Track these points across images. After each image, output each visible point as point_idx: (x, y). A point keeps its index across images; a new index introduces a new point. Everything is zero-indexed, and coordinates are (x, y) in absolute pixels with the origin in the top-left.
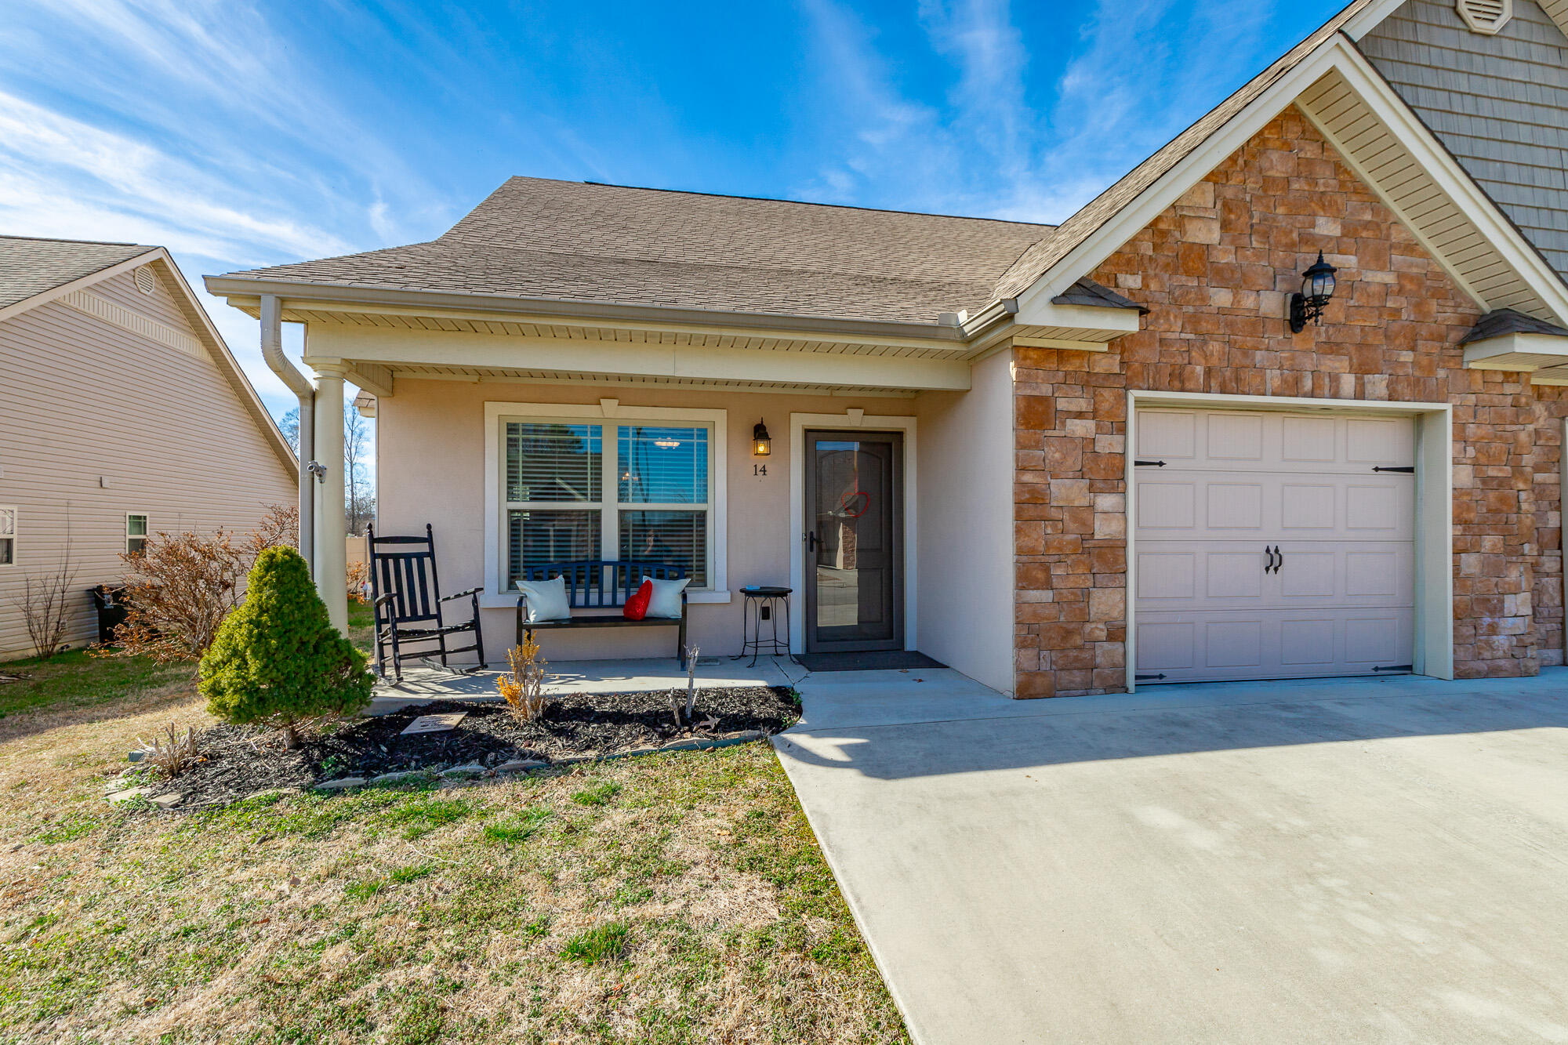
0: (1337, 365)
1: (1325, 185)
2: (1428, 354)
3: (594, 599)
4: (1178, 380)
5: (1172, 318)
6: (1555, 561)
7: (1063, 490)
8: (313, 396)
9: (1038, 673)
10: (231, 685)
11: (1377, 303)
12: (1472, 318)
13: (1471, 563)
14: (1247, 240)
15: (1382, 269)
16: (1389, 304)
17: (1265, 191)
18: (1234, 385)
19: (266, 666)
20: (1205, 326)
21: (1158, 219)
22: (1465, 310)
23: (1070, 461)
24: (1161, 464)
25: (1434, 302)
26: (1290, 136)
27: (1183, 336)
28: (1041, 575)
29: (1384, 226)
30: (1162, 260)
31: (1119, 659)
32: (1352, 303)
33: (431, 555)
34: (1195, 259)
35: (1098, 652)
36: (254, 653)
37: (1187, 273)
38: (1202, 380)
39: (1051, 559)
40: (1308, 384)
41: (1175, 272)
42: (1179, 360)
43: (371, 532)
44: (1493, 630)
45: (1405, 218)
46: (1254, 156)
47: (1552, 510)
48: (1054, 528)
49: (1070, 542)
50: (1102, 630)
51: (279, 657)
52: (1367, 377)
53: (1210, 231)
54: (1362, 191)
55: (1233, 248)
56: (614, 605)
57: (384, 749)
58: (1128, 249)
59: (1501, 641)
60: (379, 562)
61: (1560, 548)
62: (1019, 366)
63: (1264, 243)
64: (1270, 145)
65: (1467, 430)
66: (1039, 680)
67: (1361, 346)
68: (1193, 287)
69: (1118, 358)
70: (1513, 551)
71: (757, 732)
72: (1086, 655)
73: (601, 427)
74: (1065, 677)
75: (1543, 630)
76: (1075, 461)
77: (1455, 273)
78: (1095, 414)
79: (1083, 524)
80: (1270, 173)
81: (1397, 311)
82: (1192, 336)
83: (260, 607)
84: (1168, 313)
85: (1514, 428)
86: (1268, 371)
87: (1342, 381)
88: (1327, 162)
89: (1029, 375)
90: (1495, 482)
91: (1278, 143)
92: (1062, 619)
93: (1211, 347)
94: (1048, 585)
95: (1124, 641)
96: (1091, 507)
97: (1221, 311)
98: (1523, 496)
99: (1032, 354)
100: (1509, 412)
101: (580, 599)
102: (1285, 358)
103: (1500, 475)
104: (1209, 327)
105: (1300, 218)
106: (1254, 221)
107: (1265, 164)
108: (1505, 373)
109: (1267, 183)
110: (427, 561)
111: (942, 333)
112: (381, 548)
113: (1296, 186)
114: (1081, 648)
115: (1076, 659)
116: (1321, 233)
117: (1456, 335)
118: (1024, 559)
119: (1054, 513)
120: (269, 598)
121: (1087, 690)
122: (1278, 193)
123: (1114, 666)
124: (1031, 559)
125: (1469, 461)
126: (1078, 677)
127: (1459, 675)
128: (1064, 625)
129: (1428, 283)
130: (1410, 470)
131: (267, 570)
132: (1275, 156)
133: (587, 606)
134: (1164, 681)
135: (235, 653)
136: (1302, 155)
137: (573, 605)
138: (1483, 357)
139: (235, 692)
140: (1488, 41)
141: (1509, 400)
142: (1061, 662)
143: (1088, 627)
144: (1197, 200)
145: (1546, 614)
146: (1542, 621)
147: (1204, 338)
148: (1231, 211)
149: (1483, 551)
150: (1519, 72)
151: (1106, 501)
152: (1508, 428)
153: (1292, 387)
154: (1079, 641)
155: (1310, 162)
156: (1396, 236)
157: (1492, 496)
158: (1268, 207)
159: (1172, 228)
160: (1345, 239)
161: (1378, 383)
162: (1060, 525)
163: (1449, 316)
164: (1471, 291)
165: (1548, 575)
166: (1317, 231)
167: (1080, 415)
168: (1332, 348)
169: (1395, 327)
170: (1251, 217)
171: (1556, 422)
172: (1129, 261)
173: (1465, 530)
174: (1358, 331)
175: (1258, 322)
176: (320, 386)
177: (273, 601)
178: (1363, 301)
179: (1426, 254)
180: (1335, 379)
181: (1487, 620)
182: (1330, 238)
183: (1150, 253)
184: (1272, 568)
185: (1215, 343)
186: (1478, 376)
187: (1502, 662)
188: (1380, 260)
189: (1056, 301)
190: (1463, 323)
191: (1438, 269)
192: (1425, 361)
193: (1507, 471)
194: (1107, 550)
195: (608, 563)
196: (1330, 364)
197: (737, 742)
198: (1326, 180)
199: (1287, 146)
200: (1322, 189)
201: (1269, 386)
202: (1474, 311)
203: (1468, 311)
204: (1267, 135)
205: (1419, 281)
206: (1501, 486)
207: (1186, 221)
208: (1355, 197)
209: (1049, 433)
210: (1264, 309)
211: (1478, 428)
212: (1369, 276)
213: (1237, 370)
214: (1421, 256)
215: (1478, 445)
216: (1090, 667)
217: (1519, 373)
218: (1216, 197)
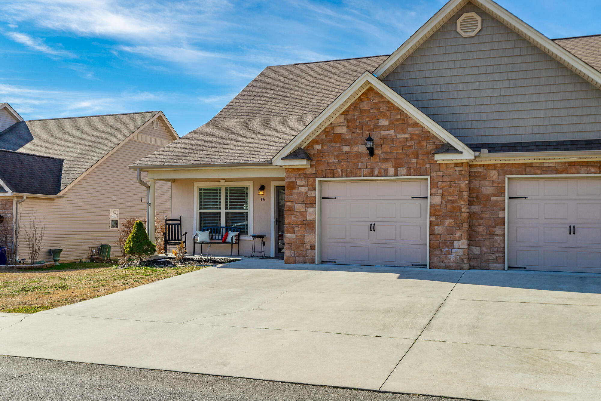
0: (387, 165)
1: (383, 109)
2: (422, 159)
3: (217, 237)
4: (333, 175)
6: (501, 230)
7: (298, 207)
9: (291, 257)
11: (402, 144)
12: (441, 146)
13: (439, 230)
14: (355, 130)
15: (404, 133)
16: (407, 144)
17: (361, 114)
18: (350, 174)
20: (341, 157)
21: (326, 128)
23: (300, 199)
24: (335, 198)
25: (425, 142)
26: (370, 96)
27: (334, 161)
28: (291, 230)
29: (406, 119)
30: (327, 140)
32: (392, 145)
33: (181, 224)
34: (338, 138)
35: (308, 252)
37: (336, 142)
38: (340, 174)
39: (295, 226)
40: (376, 172)
41: (332, 142)
42: (333, 168)
43: (166, 218)
44: (449, 253)
46: (358, 104)
47: (501, 211)
48: (295, 217)
49: (300, 221)
50: (308, 246)
52: (399, 169)
53: (343, 129)
54: (397, 109)
55: (350, 133)
57: (152, 262)
58: (317, 138)
59: (452, 257)
60: (167, 225)
62: (287, 173)
63: (361, 131)
64: (363, 100)
66: (291, 259)
67: (397, 159)
68: (337, 147)
69: (314, 169)
70: (458, 226)
72: (304, 253)
73: (221, 188)
74: (297, 259)
75: (494, 256)
76: (302, 198)
78: (307, 185)
79: (304, 216)
80: (363, 109)
81: (411, 146)
82: (337, 161)
84: (329, 155)
85: (460, 182)
86: (362, 169)
87: (389, 171)
88: (384, 102)
89: (289, 175)
90: (451, 201)
91: (366, 99)
92: (297, 242)
93: (343, 164)
94: (294, 233)
95: (314, 250)
96: (306, 211)
97: (347, 153)
98: (462, 206)
99: (290, 170)
100: (456, 177)
101: (214, 237)
102: (369, 165)
103: (453, 199)
104: (342, 158)
105: (373, 121)
106: (357, 124)
107: (361, 106)
109: (362, 111)
110: (179, 226)
112: (168, 222)
113: (372, 111)
114: (303, 251)
115: (301, 254)
116: (381, 125)
118: (287, 226)
119: (295, 213)
120: (136, 231)
121: (304, 262)
122: (367, 114)
123: (313, 256)
124: (289, 226)
125: (439, 195)
126: (301, 259)
127: (432, 267)
128: (298, 244)
129: (423, 136)
130: (426, 198)
131: (136, 225)
132: (364, 103)
133: (215, 239)
134: (336, 263)
136: (374, 101)
137: (212, 239)
140: (471, 39)
141: (457, 173)
142: (297, 254)
143: (305, 245)
144: (339, 120)
146: (494, 253)
147: (341, 161)
148: (350, 122)
149: (445, 225)
151: (310, 210)
152: (457, 182)
153: (371, 174)
154: (302, 249)
155: (377, 103)
156: (410, 122)
157: (449, 206)
158: (362, 119)
159: (330, 130)
160: (391, 125)
161: (403, 170)
162: (297, 216)
163: (431, 146)
165: (498, 235)
166: (380, 124)
167: (303, 186)
168: (386, 160)
169: (410, 151)
171: (501, 177)
172: (317, 142)
173: (438, 218)
174: (395, 154)
175: (359, 155)
178: (398, 144)
180: (386, 171)
181: (446, 249)
182: (383, 126)
183: (324, 138)
184: (373, 230)
185: (344, 162)
186: (444, 165)
187: (451, 264)
188: (403, 131)
189: (282, 159)
190: (437, 147)
192: (421, 162)
193: (456, 197)
194: (309, 224)
195: (222, 227)
196: (384, 166)
199: (369, 99)
200: (382, 111)
201: (362, 174)
202: (442, 143)
203: (439, 143)
204: (362, 97)
205: (419, 135)
206: (452, 203)
207: (335, 128)
208: (393, 111)
209: (294, 191)
210: (360, 151)
211: (442, 183)
212: (399, 136)
213: (351, 170)
214: (420, 127)
215: (443, 189)
216: (305, 256)
217: (462, 163)
218: (345, 119)
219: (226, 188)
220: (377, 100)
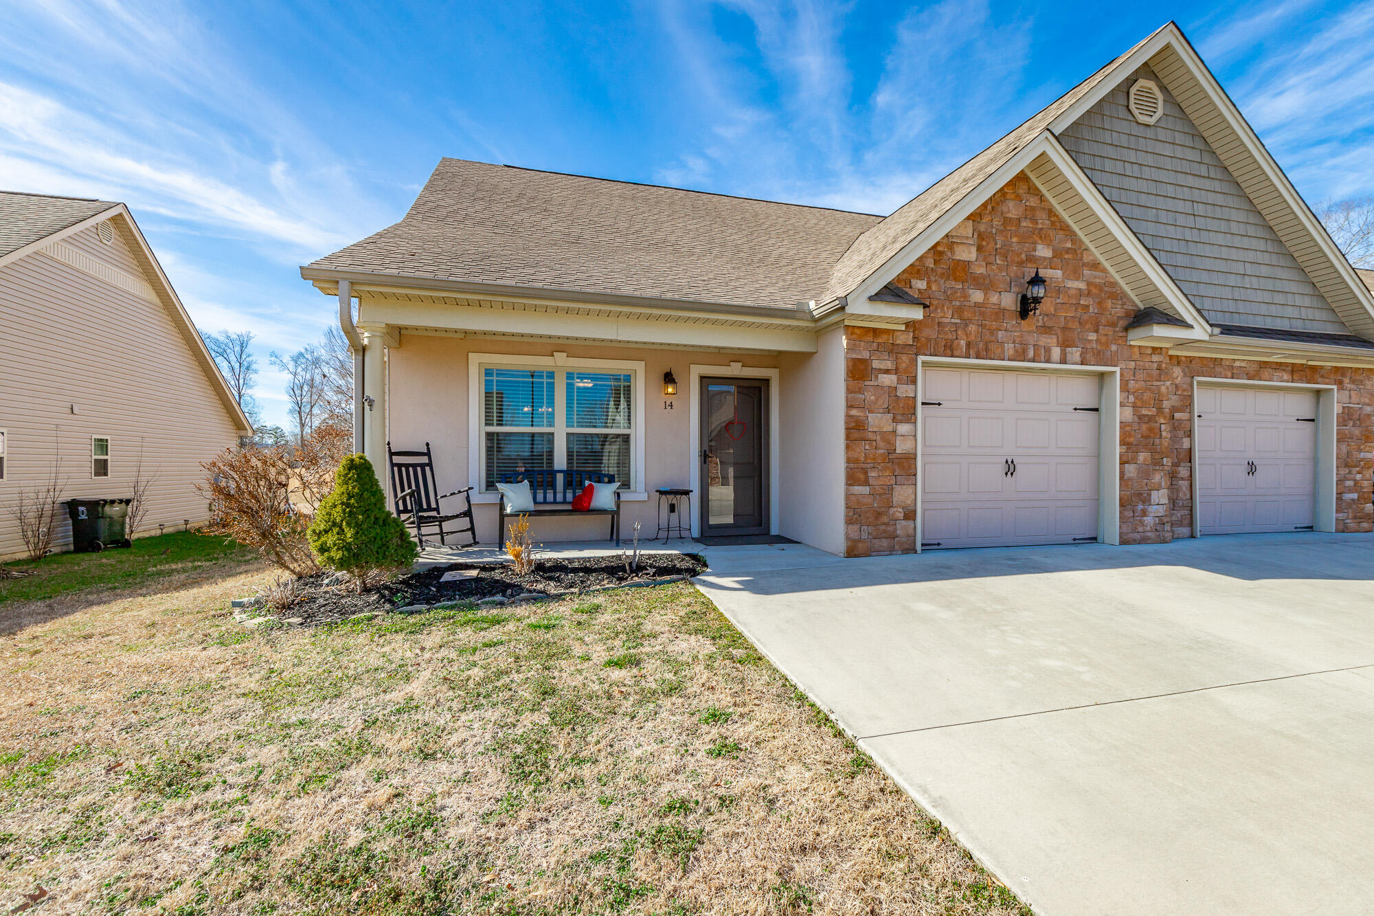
0: (1049, 341)
1: (1042, 224)
2: (1106, 335)
3: (550, 497)
4: (950, 349)
5: (945, 309)
6: (1187, 470)
7: (876, 421)
8: (364, 349)
9: (860, 540)
10: (335, 545)
11: (1074, 301)
12: (1132, 312)
13: (1131, 470)
14: (994, 258)
15: (1077, 279)
16: (1082, 302)
17: (1005, 227)
18: (984, 353)
19: (357, 533)
20: (966, 315)
21: (937, 244)
22: (1129, 307)
23: (880, 402)
24: (939, 404)
25: (1110, 301)
26: (1021, 191)
27: (953, 320)
28: (862, 476)
29: (1079, 251)
30: (939, 271)
31: (911, 531)
32: (1058, 301)
33: (430, 464)
34: (960, 271)
35: (898, 527)
36: (348, 524)
37: (955, 279)
38: (964, 350)
39: (868, 466)
40: (1031, 354)
41: (948, 279)
42: (950, 336)
43: (389, 448)
44: (1144, 513)
45: (1091, 246)
46: (998, 204)
47: (1186, 437)
48: (871, 445)
49: (882, 455)
50: (900, 512)
51: (365, 526)
52: (1068, 350)
53: (970, 252)
54: (1066, 228)
55: (984, 264)
56: (564, 502)
57: (434, 589)
58: (918, 263)
59: (1149, 520)
61: (1190, 462)
62: (848, 339)
63: (1004, 261)
64: (1008, 197)
65: (1130, 385)
66: (860, 545)
67: (1064, 329)
68: (959, 289)
69: (912, 335)
70: (1157, 463)
71: (682, 576)
72: (890, 529)
73: (554, 372)
74: (877, 543)
75: (1179, 515)
76: (884, 402)
77: (1122, 283)
78: (896, 371)
79: (889, 442)
80: (1008, 215)
81: (1087, 307)
82: (958, 321)
83: (348, 494)
84: (943, 306)
85: (1158, 383)
86: (1006, 345)
87: (1052, 352)
89: (855, 345)
90: (1146, 419)
91: (1013, 196)
92: (875, 505)
93: (970, 328)
94: (866, 483)
95: (914, 520)
96: (894, 432)
97: (976, 305)
98: (1163, 426)
99: (856, 331)
100: (1155, 373)
101: (540, 497)
102: (1017, 336)
103: (1149, 413)
104: (969, 315)
105: (1027, 245)
106: (998, 246)
107: (1005, 209)
108: (1153, 348)
109: (1006, 221)
110: (427, 469)
111: (799, 315)
113: (1024, 224)
114: (887, 524)
115: (885, 531)
116: (1039, 255)
117: (1122, 323)
118: (851, 465)
119: (871, 436)
120: (354, 488)
121: (891, 551)
122: (1013, 228)
123: (908, 536)
124: (856, 466)
126: (885, 543)
127: (1123, 542)
128: (877, 509)
129: (1106, 289)
130: (1097, 410)
131: (350, 469)
132: (1011, 204)
133: (545, 502)
134: (940, 547)
135: (334, 524)
136: (1028, 204)
137: (535, 502)
138: (1139, 338)
139: (338, 549)
140: (1148, 130)
141: (1155, 365)
142: (874, 533)
143: (892, 510)
144: (962, 232)
145: (1181, 504)
146: (1176, 508)
147: (966, 322)
148: (983, 239)
149: (1138, 462)
150: (1167, 150)
151: (903, 428)
152: (1155, 383)
153: (1021, 355)
154: (885, 520)
155: (1033, 209)
156: (1086, 258)
157: (1144, 427)
158: (1006, 237)
159: (946, 250)
160: (1053, 259)
161: (1075, 353)
162: (874, 444)
163: (1118, 311)
164: (1132, 295)
165: (1183, 479)
166: (1037, 253)
167: (887, 372)
168: (1046, 330)
169: (1086, 317)
170: (996, 244)
171: (1188, 380)
172: (918, 271)
173: (1127, 449)
174: (1062, 319)
175: (1000, 312)
176: (370, 342)
177: (356, 490)
178: (1066, 300)
179: (1104, 270)
180: (1048, 350)
181: (1140, 507)
182: (1045, 258)
183: (932, 266)
184: (1009, 473)
185: (972, 326)
186: (1136, 350)
187: (1149, 534)
188: (1077, 276)
189: (871, 299)
190: (1127, 314)
191: (1112, 280)
192: (1104, 339)
193: (1153, 412)
194: (904, 460)
195: (559, 471)
196: (1045, 340)
197: (669, 582)
198: (1043, 222)
199: (1018, 198)
200: (1040, 226)
201: (1006, 354)
202: (1134, 308)
203: (1130, 308)
204: (1006, 190)
205: (1100, 287)
206: (1149, 421)
207: (955, 245)
208: (1061, 232)
209: (868, 383)
210: (1004, 304)
211: (1136, 383)
212: (1070, 284)
213: (986, 344)
214: (1101, 271)
215: (1136, 394)
216: (893, 536)
217: (1161, 348)
218: (974, 230)
219: (567, 373)
220: (1033, 202)
